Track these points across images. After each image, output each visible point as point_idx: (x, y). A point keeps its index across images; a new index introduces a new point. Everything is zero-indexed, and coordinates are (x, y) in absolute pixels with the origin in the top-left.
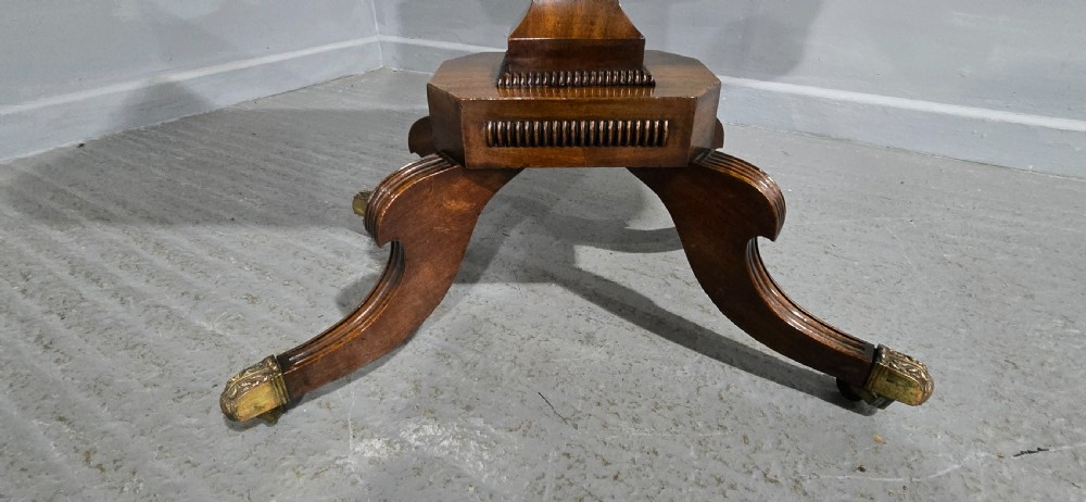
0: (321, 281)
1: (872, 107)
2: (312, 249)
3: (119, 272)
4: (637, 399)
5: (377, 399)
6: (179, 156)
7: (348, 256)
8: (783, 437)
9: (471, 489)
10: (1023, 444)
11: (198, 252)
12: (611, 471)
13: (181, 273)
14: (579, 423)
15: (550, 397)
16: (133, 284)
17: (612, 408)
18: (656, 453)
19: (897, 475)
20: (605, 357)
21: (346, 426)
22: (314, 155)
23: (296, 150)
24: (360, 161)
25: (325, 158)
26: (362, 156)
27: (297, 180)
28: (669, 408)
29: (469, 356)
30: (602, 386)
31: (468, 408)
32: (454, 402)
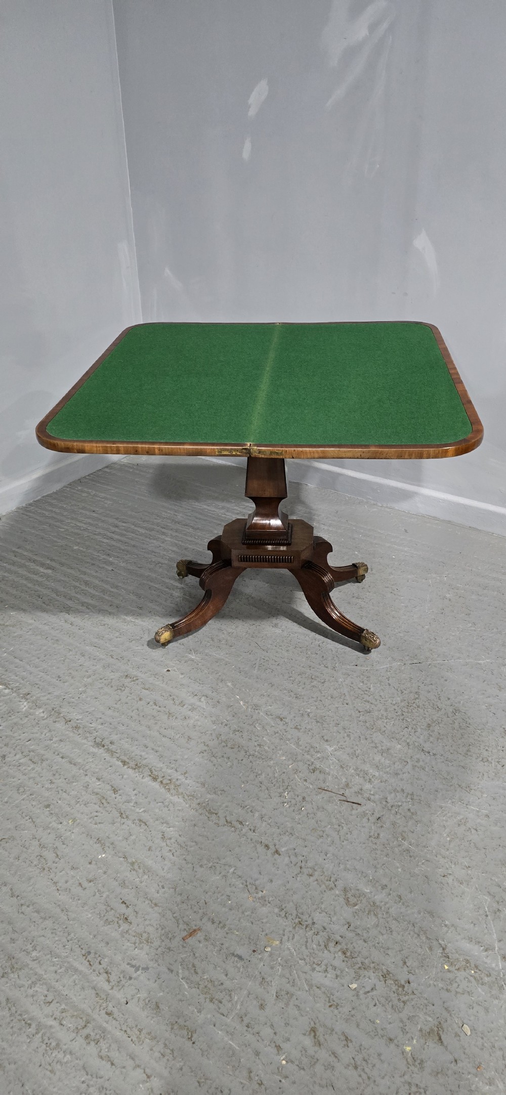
0: (166, 601)
1: (459, 504)
2: (157, 586)
3: (76, 595)
4: (290, 645)
5: (199, 643)
6: (61, 528)
7: (173, 589)
8: (336, 657)
9: (233, 667)
10: (415, 661)
11: (106, 586)
12: (277, 663)
13: (104, 596)
14: (268, 651)
15: (259, 643)
16: (86, 601)
17: (280, 648)
18: (292, 660)
19: (367, 667)
20: (281, 631)
21: (191, 650)
22: (136, 528)
23: (124, 524)
24: (163, 534)
25: (143, 531)
26: (163, 530)
27: (134, 546)
28: (300, 648)
29: (230, 630)
30: (278, 641)
31: (231, 646)
32: (226, 644)
